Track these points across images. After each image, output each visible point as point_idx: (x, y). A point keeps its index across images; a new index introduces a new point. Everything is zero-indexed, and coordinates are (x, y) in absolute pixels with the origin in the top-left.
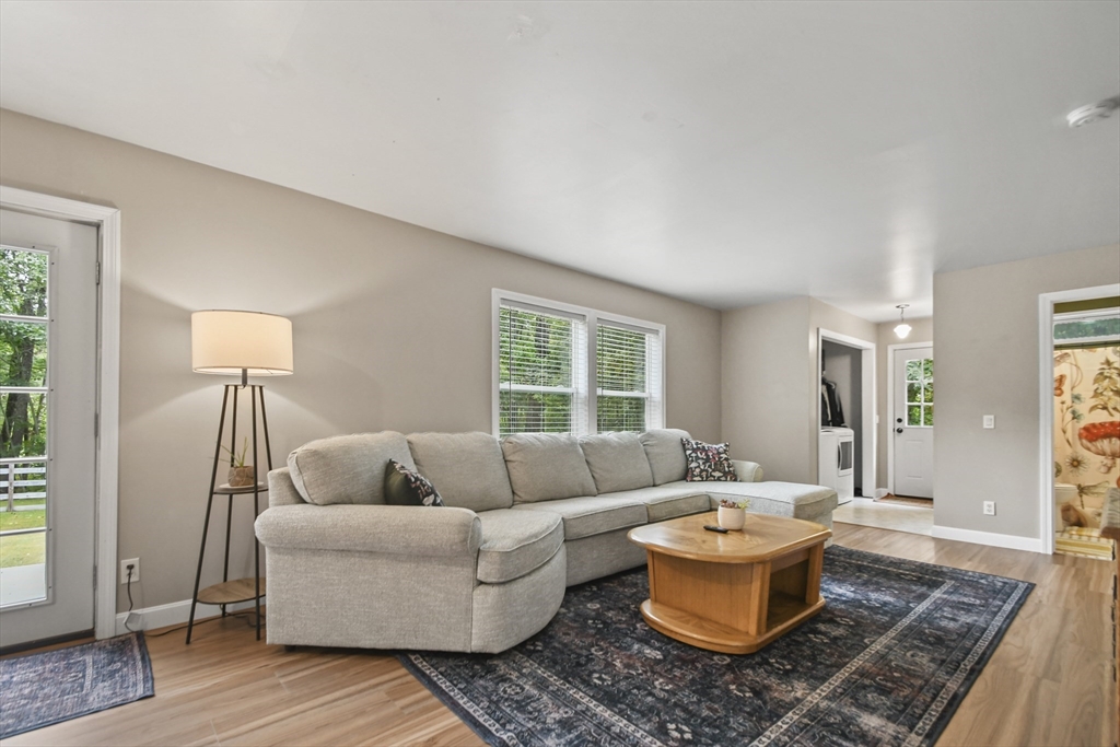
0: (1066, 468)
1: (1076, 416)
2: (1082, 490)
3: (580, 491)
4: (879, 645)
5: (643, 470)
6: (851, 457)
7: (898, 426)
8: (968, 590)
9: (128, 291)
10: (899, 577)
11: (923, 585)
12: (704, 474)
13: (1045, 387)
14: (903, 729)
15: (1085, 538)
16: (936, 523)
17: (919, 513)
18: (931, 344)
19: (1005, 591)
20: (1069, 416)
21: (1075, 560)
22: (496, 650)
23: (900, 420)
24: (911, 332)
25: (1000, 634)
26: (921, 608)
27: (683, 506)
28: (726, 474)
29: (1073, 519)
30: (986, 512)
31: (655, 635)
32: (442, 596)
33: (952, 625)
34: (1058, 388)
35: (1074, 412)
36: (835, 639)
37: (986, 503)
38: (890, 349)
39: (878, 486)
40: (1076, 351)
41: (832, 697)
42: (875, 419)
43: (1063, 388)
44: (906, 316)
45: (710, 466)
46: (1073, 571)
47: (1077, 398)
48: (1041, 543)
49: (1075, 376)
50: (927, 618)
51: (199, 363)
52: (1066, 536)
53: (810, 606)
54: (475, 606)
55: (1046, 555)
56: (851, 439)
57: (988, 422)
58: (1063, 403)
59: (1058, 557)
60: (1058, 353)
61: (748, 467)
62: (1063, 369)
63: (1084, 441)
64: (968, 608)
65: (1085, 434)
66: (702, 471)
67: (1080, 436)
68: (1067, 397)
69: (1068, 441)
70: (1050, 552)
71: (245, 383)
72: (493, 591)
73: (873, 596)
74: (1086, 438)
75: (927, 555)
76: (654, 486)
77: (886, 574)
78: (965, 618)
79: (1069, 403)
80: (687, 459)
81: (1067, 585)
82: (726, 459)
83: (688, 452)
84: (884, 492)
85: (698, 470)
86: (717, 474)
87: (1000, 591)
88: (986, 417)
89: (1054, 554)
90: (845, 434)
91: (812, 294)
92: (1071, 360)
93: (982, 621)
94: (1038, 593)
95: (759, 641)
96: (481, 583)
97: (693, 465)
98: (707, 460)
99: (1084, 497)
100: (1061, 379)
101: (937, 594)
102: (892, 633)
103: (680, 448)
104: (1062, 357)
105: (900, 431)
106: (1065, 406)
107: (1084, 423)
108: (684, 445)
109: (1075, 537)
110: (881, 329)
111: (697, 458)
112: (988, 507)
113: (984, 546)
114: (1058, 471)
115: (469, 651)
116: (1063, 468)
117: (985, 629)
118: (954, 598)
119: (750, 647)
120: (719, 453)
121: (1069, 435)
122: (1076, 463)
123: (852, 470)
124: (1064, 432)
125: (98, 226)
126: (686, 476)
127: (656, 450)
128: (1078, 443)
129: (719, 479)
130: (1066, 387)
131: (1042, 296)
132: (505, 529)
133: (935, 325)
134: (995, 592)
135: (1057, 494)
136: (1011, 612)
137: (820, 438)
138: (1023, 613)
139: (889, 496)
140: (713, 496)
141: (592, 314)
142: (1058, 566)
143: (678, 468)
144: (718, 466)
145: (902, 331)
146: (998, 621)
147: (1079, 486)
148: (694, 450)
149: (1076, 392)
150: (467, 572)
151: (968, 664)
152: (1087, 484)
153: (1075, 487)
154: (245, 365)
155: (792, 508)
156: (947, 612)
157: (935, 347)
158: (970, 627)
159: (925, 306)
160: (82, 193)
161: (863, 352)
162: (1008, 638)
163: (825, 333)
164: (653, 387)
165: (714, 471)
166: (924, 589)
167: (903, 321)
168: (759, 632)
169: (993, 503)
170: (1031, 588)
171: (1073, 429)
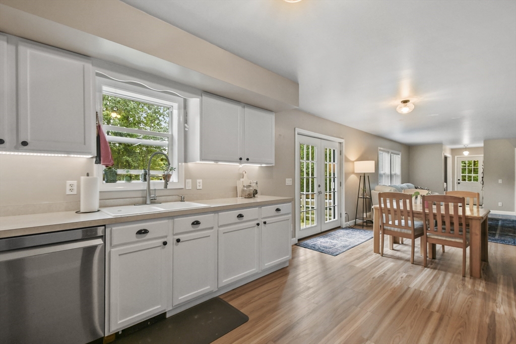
7: (459, 181)
18: (483, 155)
23: (459, 180)
38: (456, 157)
42: (451, 179)
48: (515, 213)
88: (499, 180)
91: (443, 143)
105: (459, 183)
110: (454, 151)
112: (500, 204)
113: (500, 214)
125: (341, 143)
131: (515, 149)
133: (484, 149)
145: (466, 153)
161: (448, 158)
164: (397, 170)
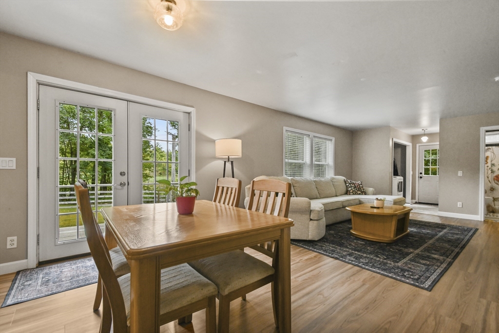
0: (488, 192)
1: (493, 172)
2: (495, 199)
3: (315, 197)
4: (431, 242)
5: (332, 190)
6: (402, 188)
7: (420, 175)
8: (455, 230)
9: (198, 133)
10: (430, 226)
11: (439, 228)
12: (354, 192)
13: (482, 160)
14: (445, 258)
15: (495, 217)
16: (439, 211)
17: (431, 209)
18: (438, 143)
19: (469, 230)
20: (490, 172)
21: (492, 223)
22: (316, 239)
23: (421, 173)
24: (428, 139)
25: (469, 240)
26: (441, 234)
27: (352, 202)
28: (362, 192)
29: (491, 210)
30: (458, 206)
31: (357, 238)
32: (300, 223)
33: (452, 238)
34: (486, 161)
35: (492, 170)
36: (416, 240)
37: (459, 203)
38: (418, 145)
39: (412, 199)
40: (493, 147)
41: (422, 251)
42: (411, 173)
43: (488, 161)
44: (425, 133)
45: (356, 189)
46: (491, 225)
47: (493, 165)
48: (480, 217)
49: (492, 157)
50: (444, 236)
51: (218, 155)
52: (488, 216)
53: (406, 231)
54: (310, 226)
55: (481, 221)
56: (402, 181)
57: (460, 173)
58: (488, 167)
59: (485, 221)
60: (486, 148)
61: (371, 190)
62: (488, 154)
63: (496, 181)
64: (457, 234)
65: (496, 178)
66: (353, 191)
67: (494, 180)
68: (489, 164)
69: (489, 181)
70: (483, 220)
71: (229, 161)
72: (315, 222)
73: (424, 231)
74: (496, 180)
75: (438, 221)
76: (336, 196)
77: (425, 225)
78: (456, 236)
79: (490, 166)
80: (347, 187)
81: (489, 229)
82: (362, 187)
83: (347, 184)
84: (414, 201)
85: (352, 191)
86: (359, 192)
87: (466, 230)
88: (459, 172)
89: (484, 221)
90: (400, 179)
91: (391, 125)
92: (491, 150)
93: (462, 237)
94: (479, 231)
95: (395, 239)
96: (311, 220)
97: (350, 189)
98: (355, 187)
99: (495, 202)
100: (487, 158)
101: (445, 231)
102: (433, 239)
103: (344, 183)
104: (487, 149)
105: (421, 177)
106: (488, 168)
107: (496, 174)
108: (345, 182)
109: (492, 216)
110: (415, 138)
111: (351, 186)
112: (459, 204)
113: (458, 218)
114: (486, 192)
115: (308, 239)
116: (487, 191)
117: (464, 239)
118: (451, 232)
119: (391, 240)
120: (359, 185)
121: (490, 178)
122: (492, 189)
123: (402, 192)
124: (488, 178)
125: (189, 113)
126: (347, 193)
127: (336, 183)
128: (493, 181)
129: (360, 194)
130: (489, 161)
131: (481, 128)
132: (317, 205)
133: (440, 136)
134: (465, 231)
135: (486, 200)
136: (472, 235)
137: (393, 180)
138: (475, 236)
139: (416, 203)
140: (361, 200)
141: (312, 134)
142: (486, 224)
143: (344, 190)
144: (359, 189)
145: (425, 139)
146: (467, 237)
147: (493, 198)
148: (350, 184)
149: (493, 162)
150: (307, 217)
151: (461, 246)
152: (496, 197)
153: (492, 198)
154: (229, 155)
155: (393, 203)
156: (450, 235)
157: (440, 145)
158: (458, 239)
159: (436, 129)
160: (187, 104)
161: (407, 147)
162: (471, 241)
163: (395, 140)
164: (329, 160)
165: (358, 191)
166: (440, 229)
167: (424, 135)
168: (394, 237)
169: (461, 203)
170: (477, 230)
171: (491, 176)
